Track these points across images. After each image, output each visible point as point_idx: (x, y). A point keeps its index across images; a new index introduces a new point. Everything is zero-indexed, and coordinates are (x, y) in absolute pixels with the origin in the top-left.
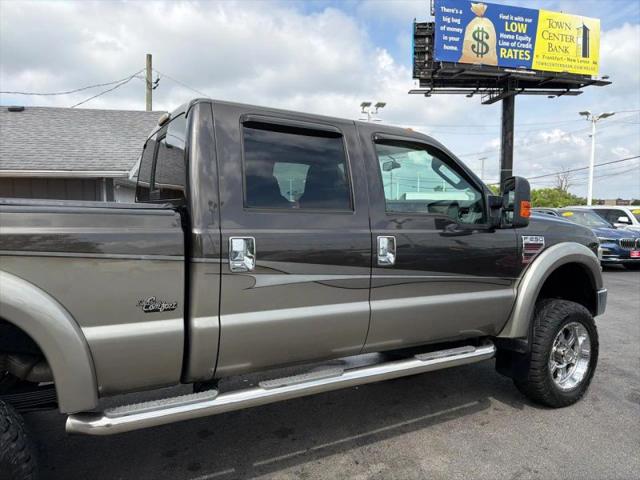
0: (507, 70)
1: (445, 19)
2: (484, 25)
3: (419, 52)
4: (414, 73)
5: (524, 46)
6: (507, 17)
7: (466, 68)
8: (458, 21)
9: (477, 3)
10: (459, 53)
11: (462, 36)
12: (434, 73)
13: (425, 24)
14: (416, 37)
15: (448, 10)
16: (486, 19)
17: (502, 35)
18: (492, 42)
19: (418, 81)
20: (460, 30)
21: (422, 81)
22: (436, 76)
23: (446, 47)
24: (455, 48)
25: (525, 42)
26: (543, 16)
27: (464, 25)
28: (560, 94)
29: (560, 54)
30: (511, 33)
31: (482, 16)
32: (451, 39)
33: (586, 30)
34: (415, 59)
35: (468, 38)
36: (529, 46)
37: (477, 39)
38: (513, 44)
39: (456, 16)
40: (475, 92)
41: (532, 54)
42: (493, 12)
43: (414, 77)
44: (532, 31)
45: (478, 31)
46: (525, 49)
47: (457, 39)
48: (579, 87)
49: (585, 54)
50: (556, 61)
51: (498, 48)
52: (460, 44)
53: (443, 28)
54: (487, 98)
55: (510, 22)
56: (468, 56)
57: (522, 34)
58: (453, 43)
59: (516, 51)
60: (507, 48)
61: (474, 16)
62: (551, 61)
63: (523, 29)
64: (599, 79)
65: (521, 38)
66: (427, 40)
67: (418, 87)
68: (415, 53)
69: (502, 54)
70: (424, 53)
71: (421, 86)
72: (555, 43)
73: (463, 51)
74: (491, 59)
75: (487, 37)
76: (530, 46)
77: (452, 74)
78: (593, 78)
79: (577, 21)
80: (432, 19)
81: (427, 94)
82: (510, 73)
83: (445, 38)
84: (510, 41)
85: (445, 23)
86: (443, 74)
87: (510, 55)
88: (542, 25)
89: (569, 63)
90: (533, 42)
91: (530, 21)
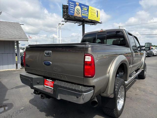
0: (83, 18)
1: (70, 5)
2: (78, 7)
3: (64, 12)
5: (86, 13)
6: (83, 7)
7: (76, 17)
8: (73, 6)
9: (77, 2)
10: (74, 13)
11: (74, 9)
12: (67, 17)
13: (65, 5)
14: (63, 8)
15: (71, 3)
17: (82, 10)
18: (80, 11)
19: (64, 19)
20: (74, 8)
21: (65, 19)
22: (68, 18)
24: (73, 12)
25: (87, 13)
26: (90, 7)
27: (75, 7)
28: (93, 25)
29: (93, 16)
30: (84, 10)
31: (78, 6)
32: (72, 10)
33: (97, 11)
35: (76, 10)
37: (77, 11)
38: (84, 13)
39: (73, 5)
40: (76, 23)
41: (88, 15)
42: (80, 5)
43: (63, 18)
44: (88, 10)
45: (77, 9)
46: (87, 14)
47: (73, 10)
48: (97, 23)
49: (97, 17)
50: (92, 18)
51: (82, 13)
52: (74, 11)
53: (70, 7)
54: (79, 24)
55: (84, 8)
56: (76, 14)
57: (86, 11)
58: (72, 11)
59: (85, 14)
60: (83, 13)
61: (76, 5)
62: (92, 17)
63: (86, 10)
64: (100, 22)
65: (86, 12)
66: (66, 9)
67: (64, 20)
68: (63, 12)
69: (82, 15)
70: (65, 12)
71: (65, 20)
72: (92, 13)
73: (75, 13)
74: (80, 15)
75: (79, 11)
76: (88, 14)
77: (72, 18)
78: (99, 22)
79: (96, 9)
80: (68, 5)
81: (66, 22)
82: (84, 19)
84: (84, 12)
85: (71, 6)
86: (70, 18)
87: (84, 15)
88: (90, 9)
90: (88, 13)
91: (87, 8)
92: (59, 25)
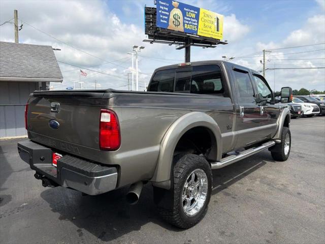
0: (188, 34)
1: (161, 7)
2: (176, 12)
3: (147, 22)
4: (146, 32)
5: (194, 24)
6: (187, 10)
7: (172, 31)
8: (167, 9)
9: (175, 1)
10: (168, 24)
11: (169, 16)
12: (155, 32)
13: (150, 8)
14: (146, 14)
15: (162, 3)
16: (178, 10)
17: (185, 18)
18: (181, 20)
19: (147, 36)
20: (167, 13)
21: (149, 36)
22: (156, 34)
23: (162, 21)
24: (166, 22)
25: (195, 22)
26: (202, 11)
27: (169, 11)
28: (207, 47)
29: (209, 29)
30: (189, 17)
31: (177, 8)
32: (164, 17)
33: (218, 19)
34: (146, 25)
35: (171, 17)
36: (196, 24)
37: (175, 19)
38: (190, 23)
39: (166, 6)
40: (173, 43)
41: (197, 28)
42: (182, 6)
43: (146, 34)
44: (197, 17)
45: (175, 15)
46: (195, 25)
47: (166, 18)
48: (216, 44)
49: (218, 30)
50: (206, 32)
51: (184, 23)
52: (168, 20)
53: (160, 11)
54: (178, 47)
55: (189, 12)
56: (171, 26)
57: (193, 18)
58: (165, 19)
59: (191, 26)
60: (188, 24)
61: (174, 7)
62: (205, 32)
63: (194, 16)
64: (223, 41)
65: (193, 20)
66: (151, 16)
67: (147, 39)
68: (146, 22)
69: (186, 27)
70: (150, 22)
71: (149, 38)
72: (206, 24)
73: (170, 23)
74: (181, 28)
75: (179, 18)
77: (164, 34)
78: (221, 41)
79: (216, 15)
80: (155, 6)
81: (151, 42)
82: (189, 36)
83: (161, 16)
84: (189, 21)
85: (161, 9)
86: (160, 33)
87: (189, 27)
88: (201, 15)
89: (211, 33)
90: (198, 22)
91: (196, 12)
92: (135, 49)
